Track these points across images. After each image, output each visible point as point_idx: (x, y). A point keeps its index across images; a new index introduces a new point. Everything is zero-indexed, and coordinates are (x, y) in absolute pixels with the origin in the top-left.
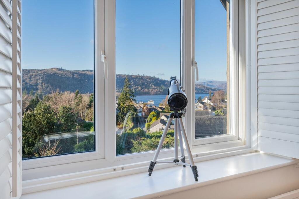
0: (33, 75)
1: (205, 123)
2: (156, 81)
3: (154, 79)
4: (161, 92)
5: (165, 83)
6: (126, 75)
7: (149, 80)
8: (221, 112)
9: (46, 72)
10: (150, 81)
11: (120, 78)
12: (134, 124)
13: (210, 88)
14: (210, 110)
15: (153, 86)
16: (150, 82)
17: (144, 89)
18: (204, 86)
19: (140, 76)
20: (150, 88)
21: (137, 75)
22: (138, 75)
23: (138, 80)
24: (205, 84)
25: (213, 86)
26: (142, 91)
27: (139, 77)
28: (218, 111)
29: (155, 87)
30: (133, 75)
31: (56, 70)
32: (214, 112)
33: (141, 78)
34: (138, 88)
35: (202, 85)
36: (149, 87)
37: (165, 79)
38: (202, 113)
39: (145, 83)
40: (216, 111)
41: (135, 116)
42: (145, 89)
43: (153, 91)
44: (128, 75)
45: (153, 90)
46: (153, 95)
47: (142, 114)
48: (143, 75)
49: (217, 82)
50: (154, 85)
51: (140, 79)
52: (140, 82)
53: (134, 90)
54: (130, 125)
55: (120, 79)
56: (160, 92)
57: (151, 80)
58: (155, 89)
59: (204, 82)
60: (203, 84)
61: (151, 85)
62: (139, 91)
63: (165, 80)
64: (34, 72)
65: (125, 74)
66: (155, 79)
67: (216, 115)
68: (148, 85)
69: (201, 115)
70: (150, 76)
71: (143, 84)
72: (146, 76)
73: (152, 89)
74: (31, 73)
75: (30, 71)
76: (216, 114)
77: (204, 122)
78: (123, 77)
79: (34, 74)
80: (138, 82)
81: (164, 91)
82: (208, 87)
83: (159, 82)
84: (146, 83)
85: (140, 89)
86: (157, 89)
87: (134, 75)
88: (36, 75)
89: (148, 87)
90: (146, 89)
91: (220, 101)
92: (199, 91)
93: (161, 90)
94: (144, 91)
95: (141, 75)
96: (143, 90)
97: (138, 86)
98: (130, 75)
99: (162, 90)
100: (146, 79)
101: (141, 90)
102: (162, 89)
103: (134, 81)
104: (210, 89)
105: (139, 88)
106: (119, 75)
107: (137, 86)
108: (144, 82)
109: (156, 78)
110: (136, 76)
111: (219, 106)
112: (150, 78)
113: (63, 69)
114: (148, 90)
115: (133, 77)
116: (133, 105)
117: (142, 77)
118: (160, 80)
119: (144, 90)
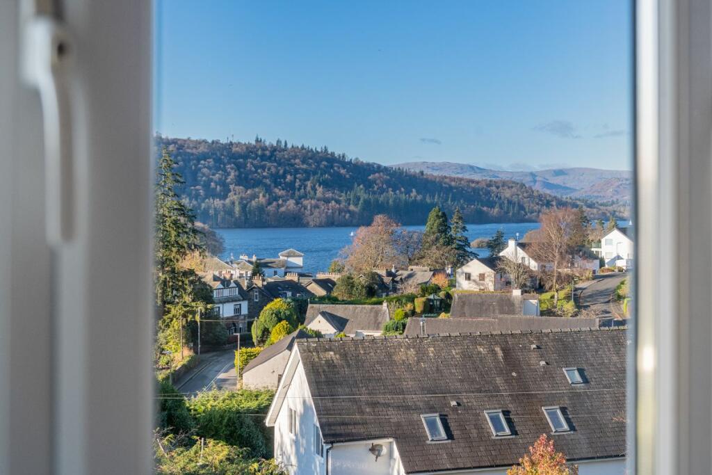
1: (396, 358)
2: (332, 167)
3: (322, 159)
4: (352, 214)
5: (371, 177)
6: (205, 142)
7: (303, 162)
8: (568, 298)
10: (305, 166)
11: (179, 154)
12: (196, 352)
13: (555, 197)
14: (517, 293)
15: (320, 190)
16: (305, 171)
17: (280, 202)
18: (530, 188)
19: (264, 149)
20: (305, 196)
21: (253, 143)
23: (255, 162)
24: (535, 181)
25: (568, 188)
26: (271, 208)
27: (260, 152)
28: (553, 297)
29: (329, 195)
30: (234, 141)
32: (534, 302)
33: (267, 153)
34: (255, 196)
35: (523, 185)
36: (302, 191)
37: (371, 161)
38: (482, 304)
39: (285, 177)
40: (546, 296)
41: (198, 318)
42: (285, 201)
43: (316, 212)
44: (213, 142)
45: (317, 207)
46: (321, 226)
47: (238, 310)
48: (279, 142)
49: (582, 171)
50: (325, 184)
51: (263, 157)
52: (265, 174)
53: (240, 203)
54: (178, 356)
55: (179, 158)
56: (348, 215)
57: (310, 165)
58: (327, 201)
59: (533, 175)
60: (527, 181)
61: (309, 184)
62: (261, 209)
63: (368, 165)
65: (203, 138)
66: (328, 160)
67: (542, 313)
68: (297, 184)
69: (479, 315)
70: (306, 146)
71: (277, 179)
72: (289, 146)
73: (313, 202)
76: (544, 307)
77: (390, 355)
78: (194, 151)
80: (256, 172)
81: (364, 209)
82: (548, 192)
83: (343, 171)
84: (289, 178)
85: (262, 199)
86: (338, 202)
87: (238, 144)
89: (297, 193)
90: (291, 203)
91: (561, 253)
92: (507, 212)
93: (352, 207)
94: (283, 209)
95: (267, 144)
96: (275, 203)
97: (257, 190)
98: (224, 141)
99: (356, 205)
100: (289, 160)
101: (269, 203)
102: (359, 199)
103: (239, 167)
104: (554, 203)
105: (261, 195)
106: (174, 142)
107: (254, 186)
108: (281, 172)
109: (333, 154)
110: (248, 147)
111: (559, 273)
112: (308, 156)
114: (297, 203)
115: (234, 149)
116: (191, 272)
117: (274, 150)
118: (350, 162)
119: (279, 206)
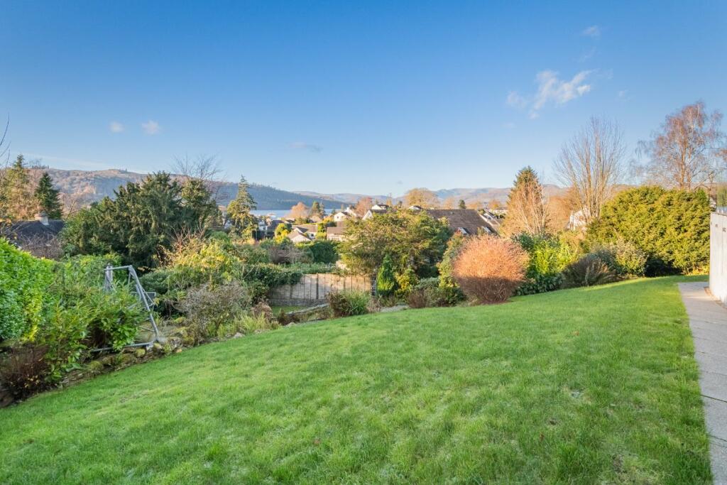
0: (75, 179)
9: (99, 175)
22: (243, 180)
31: (116, 173)
64: (78, 175)
74: (73, 177)
75: (71, 174)
79: (77, 177)
88: (82, 180)
113: (128, 171)
